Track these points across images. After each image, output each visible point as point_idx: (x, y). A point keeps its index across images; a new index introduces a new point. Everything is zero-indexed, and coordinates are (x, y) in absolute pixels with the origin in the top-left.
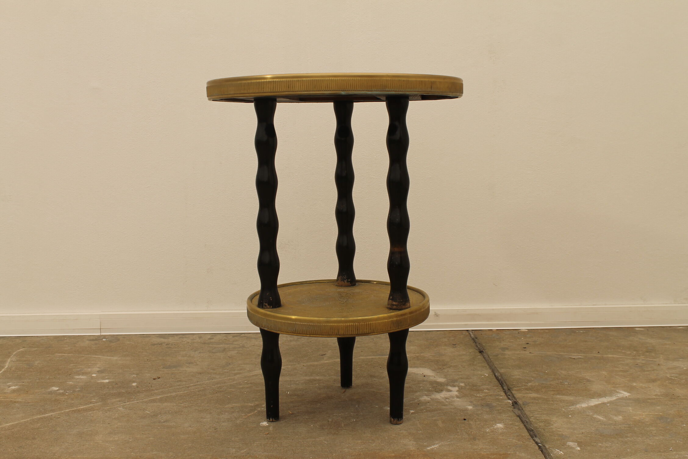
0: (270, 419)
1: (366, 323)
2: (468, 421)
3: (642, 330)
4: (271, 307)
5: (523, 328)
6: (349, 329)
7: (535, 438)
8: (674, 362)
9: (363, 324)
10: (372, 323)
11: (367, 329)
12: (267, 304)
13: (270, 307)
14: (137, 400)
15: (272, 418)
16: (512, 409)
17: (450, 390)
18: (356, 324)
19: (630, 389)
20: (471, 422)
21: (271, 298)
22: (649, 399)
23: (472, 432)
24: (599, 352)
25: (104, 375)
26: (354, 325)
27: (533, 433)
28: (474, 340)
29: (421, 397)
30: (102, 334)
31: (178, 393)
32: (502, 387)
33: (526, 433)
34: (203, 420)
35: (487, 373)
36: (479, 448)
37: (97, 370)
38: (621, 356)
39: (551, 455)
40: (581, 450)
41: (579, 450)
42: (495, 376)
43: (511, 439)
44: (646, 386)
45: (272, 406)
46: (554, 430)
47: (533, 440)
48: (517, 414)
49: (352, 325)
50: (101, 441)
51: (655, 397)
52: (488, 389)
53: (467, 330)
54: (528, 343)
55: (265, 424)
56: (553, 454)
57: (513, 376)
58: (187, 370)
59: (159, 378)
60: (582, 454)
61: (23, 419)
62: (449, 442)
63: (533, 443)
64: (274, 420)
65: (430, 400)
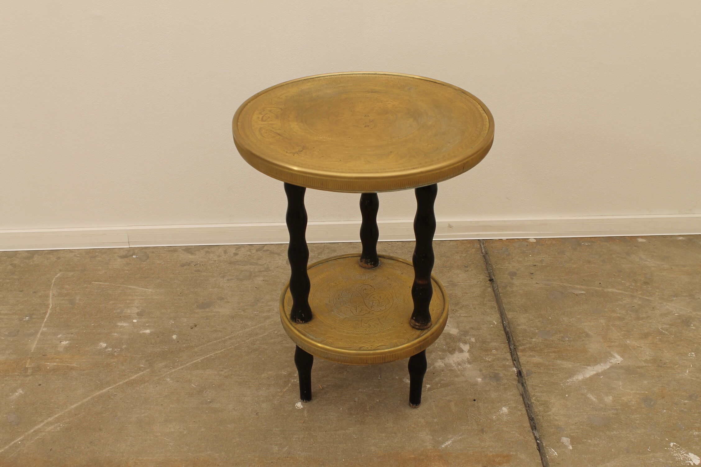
0: (303, 401)
1: (392, 354)
2: (477, 402)
3: (644, 242)
4: (304, 322)
5: (532, 238)
6: (376, 360)
7: (534, 431)
8: (668, 304)
9: (389, 355)
10: (397, 353)
11: (392, 358)
12: (300, 320)
13: (302, 322)
14: (182, 365)
15: (306, 400)
16: (516, 383)
17: (462, 349)
18: (383, 355)
19: (624, 350)
20: (480, 404)
21: (303, 314)
22: (639, 367)
23: (480, 420)
24: (600, 283)
25: (144, 320)
26: (381, 356)
27: (533, 423)
28: (485, 256)
29: (436, 362)
30: (131, 246)
31: (217, 352)
32: (509, 346)
33: (527, 424)
34: (244, 398)
35: (495, 319)
36: (486, 445)
37: (136, 312)
38: (620, 291)
39: (547, 457)
40: (573, 449)
41: (571, 450)
42: (503, 325)
43: (514, 432)
44: (638, 345)
45: (305, 392)
46: (552, 417)
47: (533, 433)
48: (521, 392)
49: (379, 357)
50: (160, 434)
51: (644, 364)
52: (496, 349)
53: (479, 240)
54: (535, 265)
55: (299, 405)
56: (549, 456)
57: (519, 325)
58: (219, 311)
59: (196, 326)
60: (573, 455)
61: (84, 398)
62: (461, 436)
63: (532, 439)
64: (307, 401)
65: (444, 366)
